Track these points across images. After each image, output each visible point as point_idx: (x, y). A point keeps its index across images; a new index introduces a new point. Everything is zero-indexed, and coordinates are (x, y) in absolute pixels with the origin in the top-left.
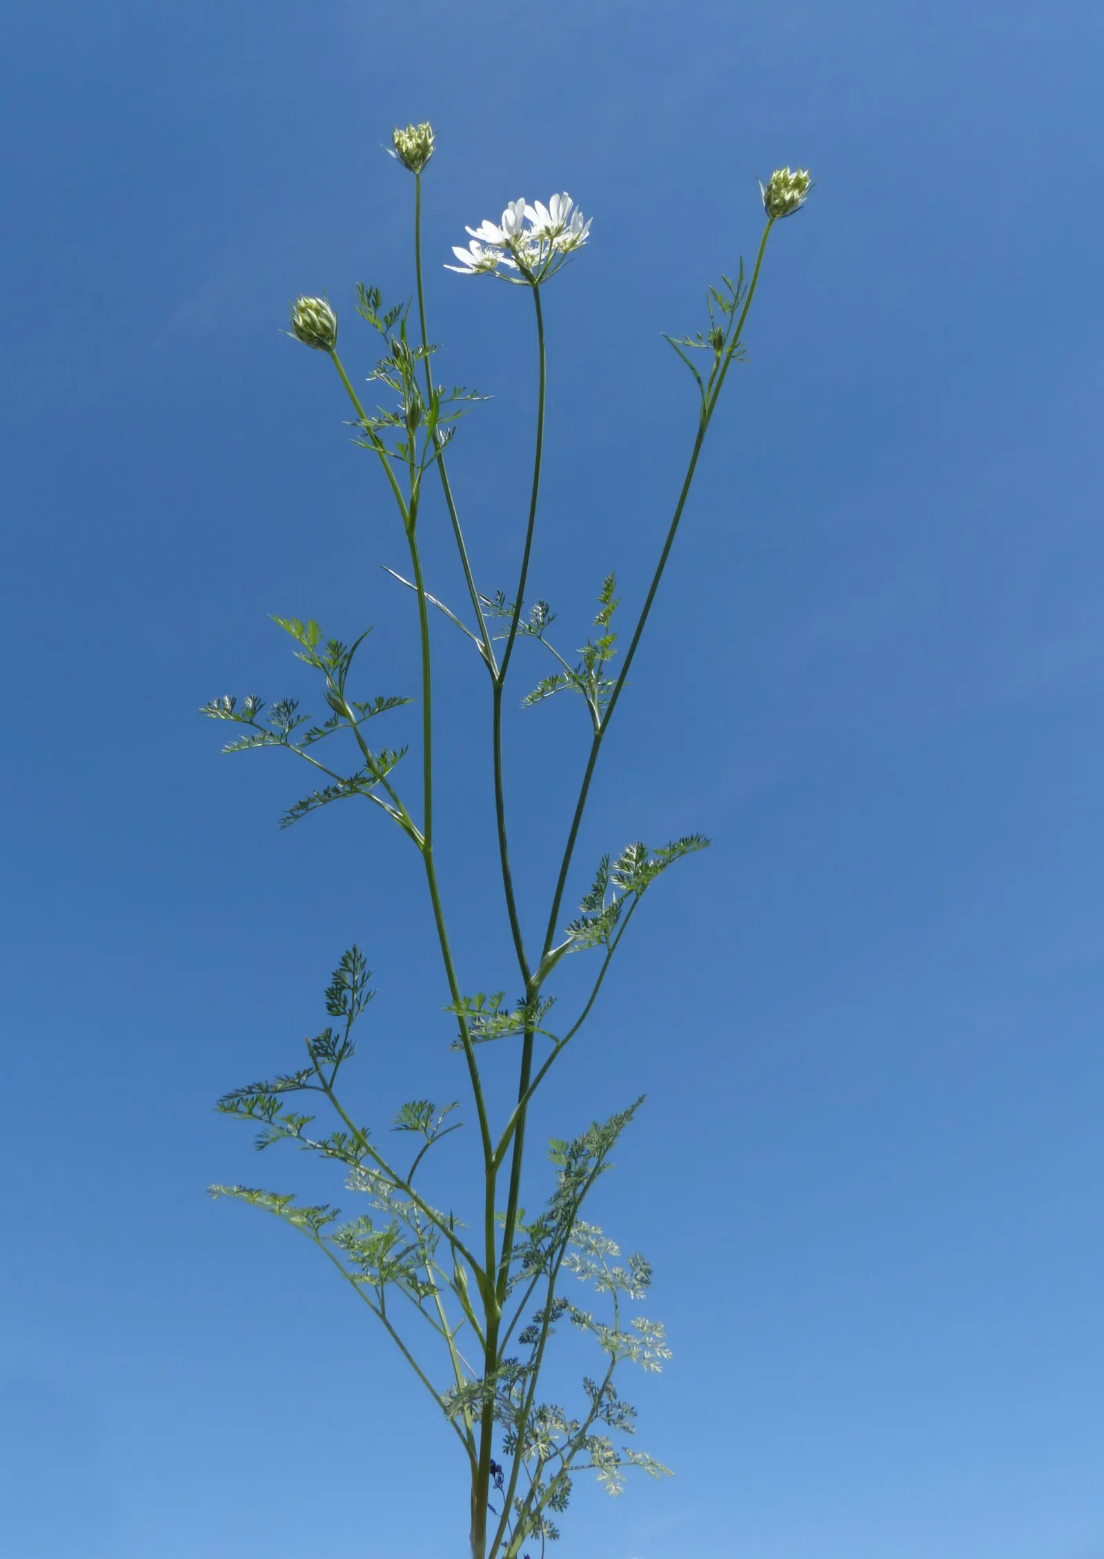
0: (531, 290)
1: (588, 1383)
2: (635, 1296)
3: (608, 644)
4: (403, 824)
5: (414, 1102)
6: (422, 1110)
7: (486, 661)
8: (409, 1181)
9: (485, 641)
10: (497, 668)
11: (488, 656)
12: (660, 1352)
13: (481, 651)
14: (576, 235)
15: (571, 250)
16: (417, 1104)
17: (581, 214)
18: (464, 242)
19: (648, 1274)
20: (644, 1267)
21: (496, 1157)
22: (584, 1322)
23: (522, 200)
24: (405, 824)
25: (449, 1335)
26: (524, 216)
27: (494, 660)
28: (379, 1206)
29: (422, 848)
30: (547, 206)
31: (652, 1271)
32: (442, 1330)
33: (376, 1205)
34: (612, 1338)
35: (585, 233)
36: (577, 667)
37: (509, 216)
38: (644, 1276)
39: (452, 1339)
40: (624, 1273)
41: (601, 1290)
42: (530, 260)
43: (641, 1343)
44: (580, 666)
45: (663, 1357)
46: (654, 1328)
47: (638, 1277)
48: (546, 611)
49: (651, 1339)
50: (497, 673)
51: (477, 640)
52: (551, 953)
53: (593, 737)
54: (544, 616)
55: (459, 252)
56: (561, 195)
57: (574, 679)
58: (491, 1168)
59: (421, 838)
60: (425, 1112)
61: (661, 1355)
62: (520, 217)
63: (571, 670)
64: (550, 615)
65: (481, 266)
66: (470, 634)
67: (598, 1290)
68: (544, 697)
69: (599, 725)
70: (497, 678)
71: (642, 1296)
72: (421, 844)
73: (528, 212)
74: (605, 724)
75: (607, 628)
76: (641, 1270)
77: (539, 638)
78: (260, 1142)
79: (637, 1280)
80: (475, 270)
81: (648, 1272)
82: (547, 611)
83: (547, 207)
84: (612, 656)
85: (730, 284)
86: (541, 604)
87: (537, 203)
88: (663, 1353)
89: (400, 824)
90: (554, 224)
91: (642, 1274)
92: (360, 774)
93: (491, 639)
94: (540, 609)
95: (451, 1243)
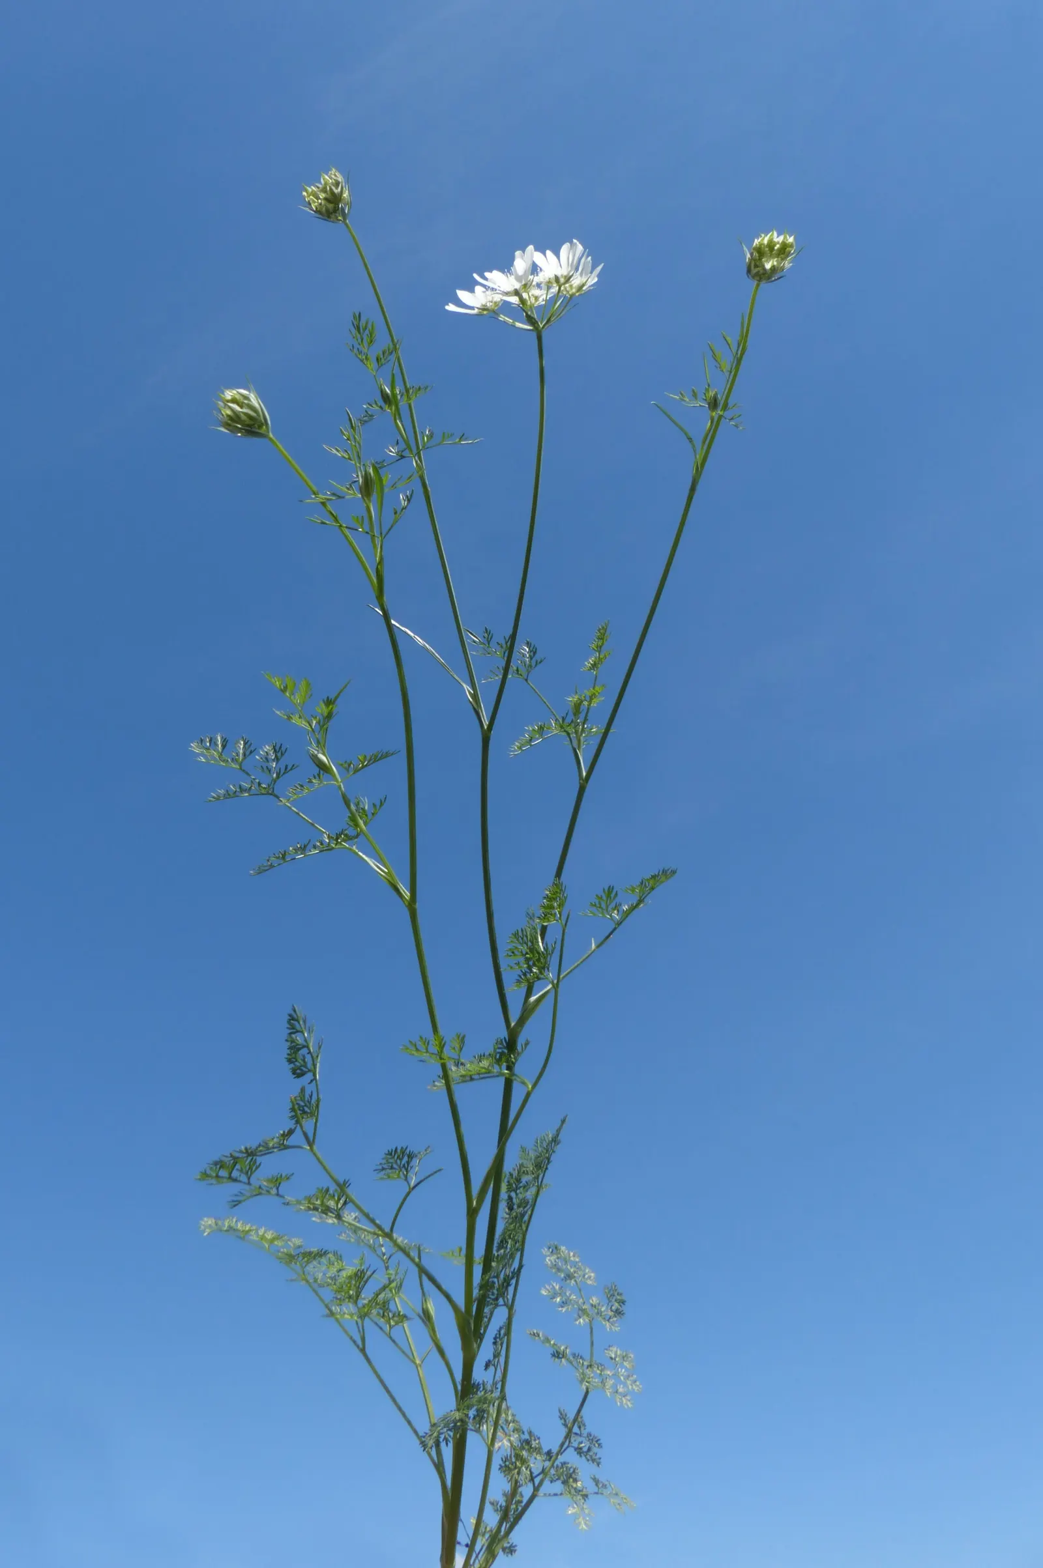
0: (534, 334)
1: (563, 1416)
2: (611, 1329)
3: (597, 694)
4: (389, 881)
5: (396, 1149)
6: (403, 1157)
7: (474, 709)
8: (392, 1229)
9: (473, 686)
10: (486, 719)
11: (477, 704)
12: (632, 1385)
13: (471, 700)
14: (584, 279)
15: (577, 294)
16: (399, 1151)
17: (590, 258)
18: (470, 287)
19: (621, 1304)
20: (619, 1297)
21: (477, 1202)
22: (563, 1357)
23: (531, 247)
24: (392, 881)
25: (418, 1362)
26: (534, 262)
27: (483, 709)
28: (347, 1237)
29: (407, 904)
30: (557, 255)
31: (625, 1301)
32: (411, 1357)
33: (343, 1237)
34: (587, 1371)
35: (594, 278)
36: (564, 715)
37: (520, 264)
38: (619, 1307)
39: (420, 1366)
40: (601, 1304)
41: (580, 1323)
42: (533, 300)
43: (613, 1375)
44: (567, 714)
45: (634, 1390)
46: (625, 1359)
47: (613, 1308)
48: (533, 652)
49: (623, 1370)
50: (486, 723)
51: (465, 686)
52: (533, 999)
53: (578, 786)
54: (531, 658)
55: (463, 295)
56: (571, 243)
57: (562, 727)
58: (472, 1213)
59: (407, 894)
60: (406, 1159)
61: (632, 1388)
62: (530, 263)
63: (558, 717)
64: (538, 657)
65: (484, 308)
66: (460, 681)
67: (577, 1323)
68: (531, 745)
69: (584, 774)
70: (486, 727)
71: (616, 1329)
72: (406, 898)
73: (538, 257)
74: (589, 773)
75: (596, 677)
76: (616, 1300)
77: (526, 680)
78: (233, 1201)
79: (612, 1311)
80: (476, 311)
81: (623, 1302)
82: (535, 653)
83: (558, 257)
84: (601, 704)
85: (729, 342)
86: (528, 644)
87: (548, 253)
88: (634, 1387)
89: (385, 880)
90: (563, 271)
91: (617, 1304)
92: (345, 830)
93: (479, 680)
94: (527, 650)
95: (419, 1272)
